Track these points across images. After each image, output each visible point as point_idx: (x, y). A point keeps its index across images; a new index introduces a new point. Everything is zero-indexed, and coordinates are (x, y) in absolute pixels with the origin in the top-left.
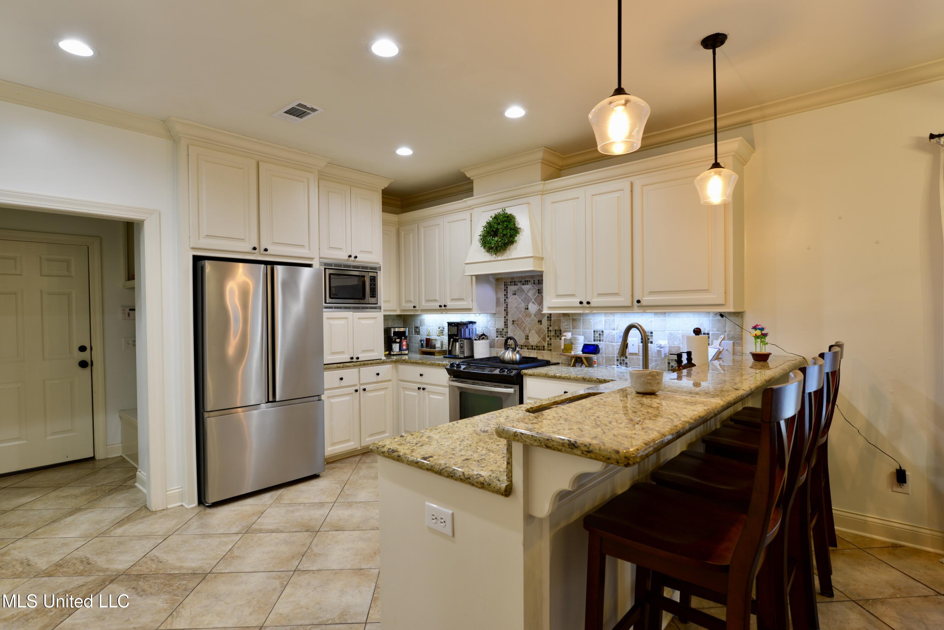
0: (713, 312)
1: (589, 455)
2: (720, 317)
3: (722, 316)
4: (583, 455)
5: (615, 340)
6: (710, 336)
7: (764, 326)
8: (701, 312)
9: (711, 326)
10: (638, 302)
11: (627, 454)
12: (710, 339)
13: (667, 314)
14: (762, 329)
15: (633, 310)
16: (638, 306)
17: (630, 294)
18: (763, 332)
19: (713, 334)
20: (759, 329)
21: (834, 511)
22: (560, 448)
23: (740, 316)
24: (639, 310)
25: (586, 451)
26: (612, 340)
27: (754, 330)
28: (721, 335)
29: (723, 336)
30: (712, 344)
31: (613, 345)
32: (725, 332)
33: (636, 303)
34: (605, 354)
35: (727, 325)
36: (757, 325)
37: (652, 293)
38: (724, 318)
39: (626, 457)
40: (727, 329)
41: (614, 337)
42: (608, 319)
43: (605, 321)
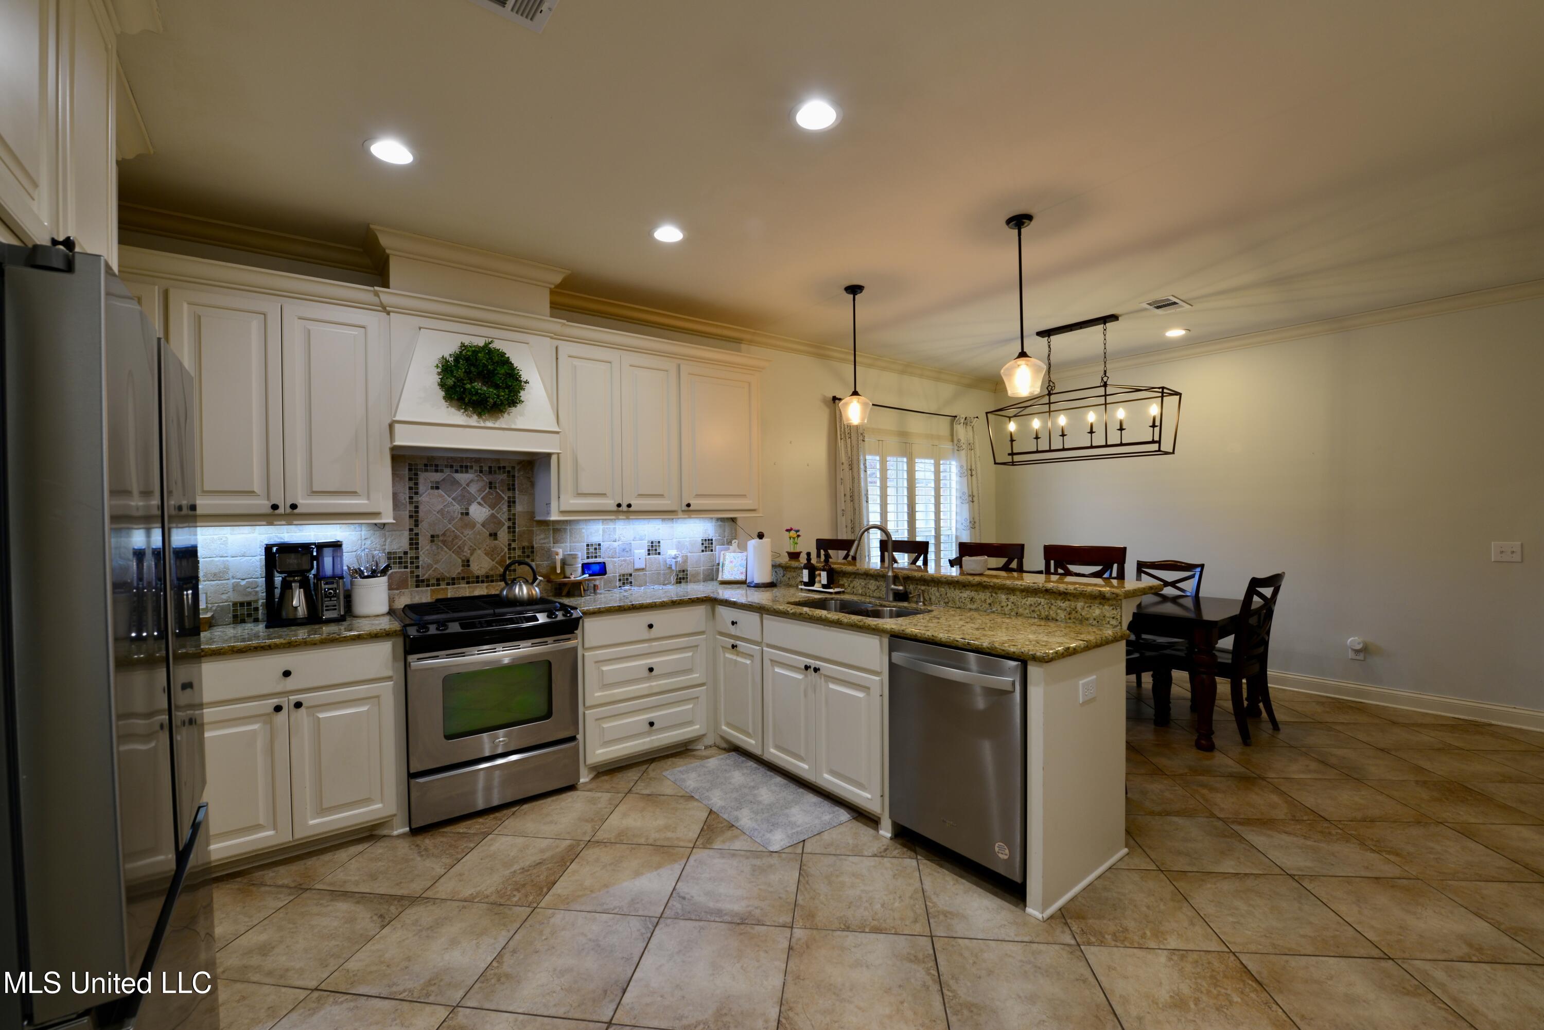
8: (708, 519)
10: (688, 505)
14: (797, 531)
26: (613, 554)
31: (614, 561)
37: (698, 496)
41: (615, 550)
42: (607, 528)
43: (604, 531)
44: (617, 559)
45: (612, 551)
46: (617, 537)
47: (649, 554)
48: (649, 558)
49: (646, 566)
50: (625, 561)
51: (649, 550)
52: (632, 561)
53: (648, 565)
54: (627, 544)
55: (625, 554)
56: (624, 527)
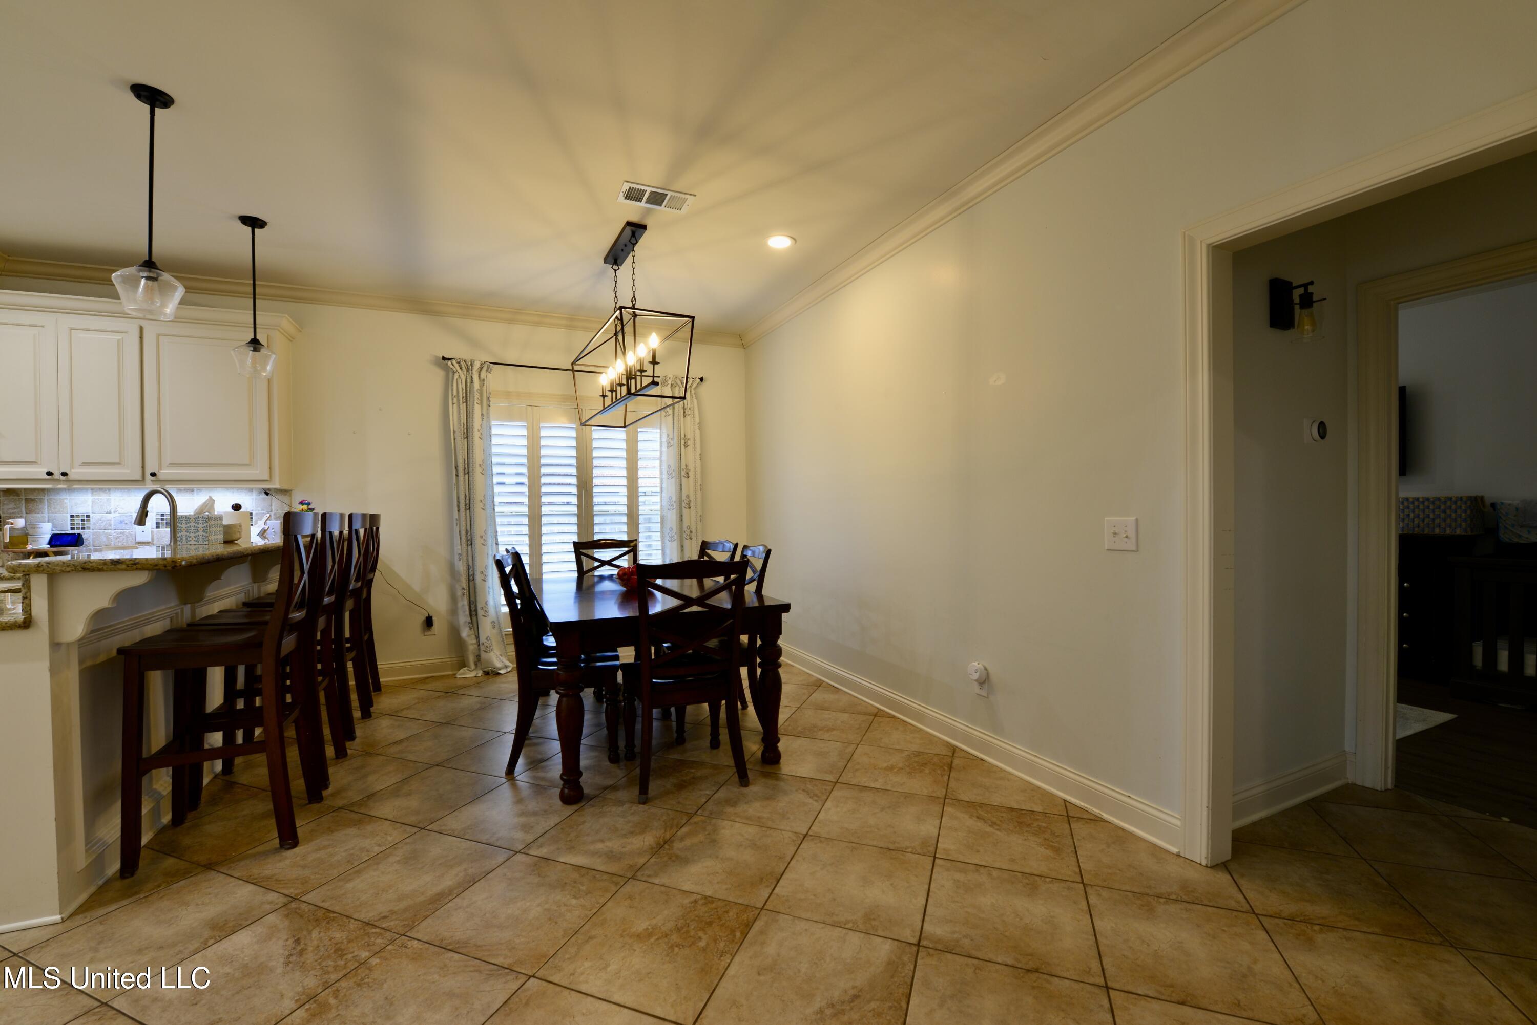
0: (256, 489)
1: (135, 567)
2: (265, 496)
3: (267, 494)
4: (128, 568)
5: (112, 526)
6: (253, 516)
7: (310, 501)
8: (242, 489)
9: (254, 505)
10: (153, 474)
11: (174, 560)
12: (253, 520)
13: (195, 492)
14: (309, 504)
15: (145, 485)
16: (152, 481)
17: (141, 466)
18: (310, 507)
19: (256, 514)
20: (306, 504)
21: (379, 667)
22: (100, 567)
23: (288, 494)
24: (154, 485)
25: (132, 564)
26: (106, 526)
27: (300, 505)
28: (266, 514)
29: (268, 515)
30: (256, 523)
31: (107, 533)
32: (271, 511)
33: (148, 477)
34: (94, 546)
35: (273, 504)
36: (304, 500)
37: (172, 465)
38: (270, 497)
39: (173, 561)
40: (273, 508)
41: (110, 522)
42: (98, 499)
43: (93, 502)
44: (113, 532)
45: (105, 523)
46: (112, 508)
47: (157, 527)
48: (158, 531)
49: (153, 539)
50: (123, 533)
51: (157, 523)
52: (133, 533)
53: (155, 538)
54: (126, 516)
55: (124, 526)
56: (122, 498)
